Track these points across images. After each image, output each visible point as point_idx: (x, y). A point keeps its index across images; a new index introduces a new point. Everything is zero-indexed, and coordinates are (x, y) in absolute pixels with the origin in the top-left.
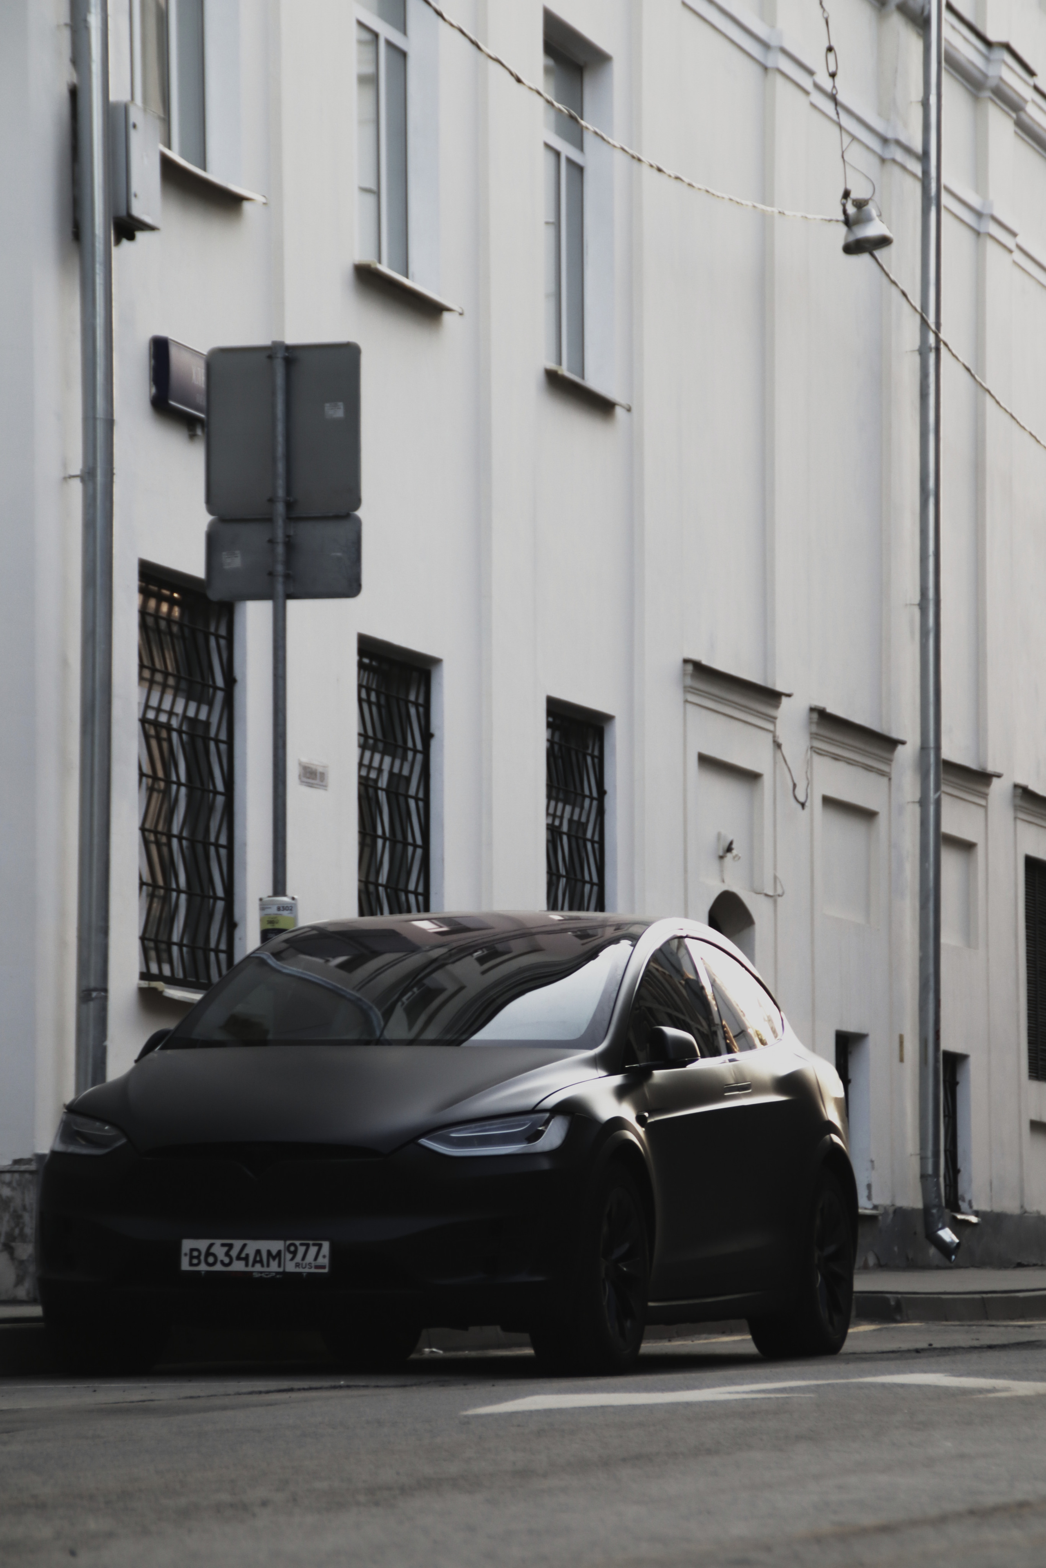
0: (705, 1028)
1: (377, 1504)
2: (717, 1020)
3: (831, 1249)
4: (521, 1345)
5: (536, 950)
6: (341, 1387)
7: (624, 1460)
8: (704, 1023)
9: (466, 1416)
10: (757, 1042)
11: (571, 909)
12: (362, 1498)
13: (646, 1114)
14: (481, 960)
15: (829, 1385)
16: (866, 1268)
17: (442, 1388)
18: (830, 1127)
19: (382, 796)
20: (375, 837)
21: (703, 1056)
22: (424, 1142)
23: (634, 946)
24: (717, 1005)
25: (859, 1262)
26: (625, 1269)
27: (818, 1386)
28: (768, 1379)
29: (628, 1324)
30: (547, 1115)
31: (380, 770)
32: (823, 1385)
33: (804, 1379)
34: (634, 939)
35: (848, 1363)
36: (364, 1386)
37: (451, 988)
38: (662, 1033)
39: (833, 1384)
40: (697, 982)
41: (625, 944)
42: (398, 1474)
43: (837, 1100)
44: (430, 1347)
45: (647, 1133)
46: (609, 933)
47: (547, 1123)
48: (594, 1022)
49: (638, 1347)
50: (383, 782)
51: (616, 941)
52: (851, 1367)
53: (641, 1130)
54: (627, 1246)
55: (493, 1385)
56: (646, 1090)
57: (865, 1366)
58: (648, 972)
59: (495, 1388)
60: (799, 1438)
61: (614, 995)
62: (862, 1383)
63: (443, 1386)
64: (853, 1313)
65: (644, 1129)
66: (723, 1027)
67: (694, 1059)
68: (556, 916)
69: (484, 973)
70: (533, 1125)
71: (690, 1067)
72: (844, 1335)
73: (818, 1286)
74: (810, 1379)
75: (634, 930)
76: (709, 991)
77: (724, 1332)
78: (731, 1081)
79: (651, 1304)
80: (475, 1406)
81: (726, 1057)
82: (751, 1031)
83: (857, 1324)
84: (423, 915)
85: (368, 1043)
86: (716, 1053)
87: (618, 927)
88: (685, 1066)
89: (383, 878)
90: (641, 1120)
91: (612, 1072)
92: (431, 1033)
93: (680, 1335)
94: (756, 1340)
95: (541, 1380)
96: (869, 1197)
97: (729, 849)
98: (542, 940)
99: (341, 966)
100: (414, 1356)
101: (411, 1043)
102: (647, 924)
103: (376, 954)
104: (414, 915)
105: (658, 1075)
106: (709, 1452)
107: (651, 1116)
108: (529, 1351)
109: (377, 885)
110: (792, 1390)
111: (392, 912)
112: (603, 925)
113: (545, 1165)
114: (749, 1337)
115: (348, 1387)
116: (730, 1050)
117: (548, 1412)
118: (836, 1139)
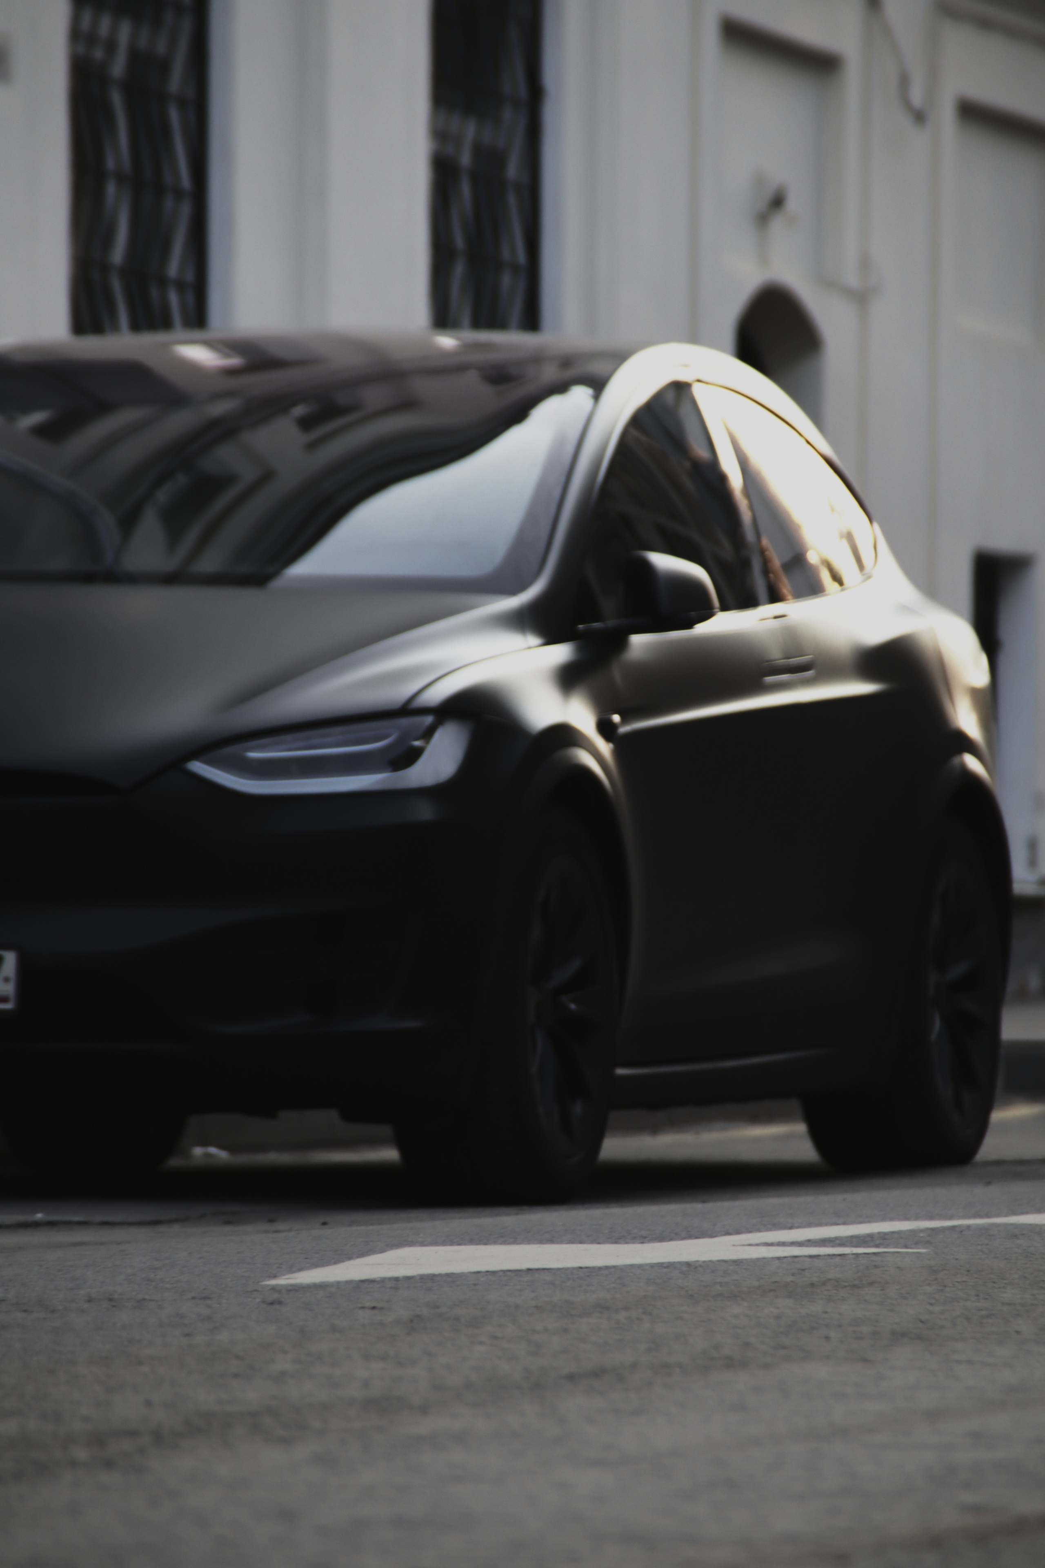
0: (727, 551)
1: (109, 1464)
2: (750, 536)
3: (958, 970)
4: (374, 1142)
5: (407, 404)
6: (36, 1225)
7: (571, 1378)
8: (727, 544)
9: (274, 1289)
10: (825, 576)
11: (478, 323)
12: (81, 1454)
13: (616, 718)
14: (306, 424)
15: (953, 1228)
16: (1024, 997)
17: (228, 1229)
18: (964, 743)
19: (117, 99)
20: (100, 176)
21: (724, 608)
22: (198, 767)
23: (597, 397)
24: (751, 507)
25: (1012, 985)
26: (573, 1006)
27: (933, 1230)
28: (839, 1218)
29: (578, 1109)
30: (429, 719)
31: (111, 46)
32: (943, 1230)
33: (906, 1218)
34: (598, 385)
35: (988, 1183)
36: (80, 1223)
37: (248, 474)
38: (648, 568)
39: (960, 1226)
40: (714, 464)
41: (580, 395)
42: (148, 1403)
43: (976, 694)
44: (204, 1144)
45: (618, 753)
46: (550, 373)
47: (428, 734)
48: (520, 543)
49: (596, 1146)
50: (118, 68)
51: (561, 388)
52: (995, 1192)
53: (605, 748)
54: (576, 964)
55: (324, 1224)
56: (616, 673)
57: (1021, 1188)
58: (624, 447)
59: (327, 1231)
60: (899, 1336)
61: (557, 493)
62: (1016, 1226)
63: (228, 1223)
64: (1000, 1082)
65: (611, 745)
66: (762, 552)
67: (706, 614)
68: (447, 341)
69: (311, 446)
70: (404, 738)
71: (702, 629)
72: (981, 1126)
73: (934, 1036)
74: (917, 1218)
75: (596, 368)
76: (736, 481)
77: (756, 1119)
78: (775, 654)
79: (620, 1071)
80: (292, 1269)
81: (767, 610)
82: (812, 557)
83: (1007, 1103)
84: (197, 334)
85: (88, 578)
86: (747, 601)
87: (567, 361)
88: (689, 625)
89: (118, 254)
90: (606, 729)
91: (551, 639)
92: (209, 563)
93: (674, 1124)
94: (817, 1135)
95: (414, 1214)
96: (1033, 862)
97: (777, 202)
98: (422, 387)
99: (41, 431)
100: (175, 1162)
101: (171, 579)
102: (620, 357)
103: (104, 408)
104: (180, 333)
105: (640, 642)
106: (730, 1364)
107: (625, 719)
108: (390, 1154)
109: (105, 267)
110: (884, 1239)
111: (136, 326)
112: (538, 358)
113: (425, 812)
114: (801, 1128)
115: (51, 1224)
116: (775, 597)
117: (429, 1281)
118: (972, 763)
